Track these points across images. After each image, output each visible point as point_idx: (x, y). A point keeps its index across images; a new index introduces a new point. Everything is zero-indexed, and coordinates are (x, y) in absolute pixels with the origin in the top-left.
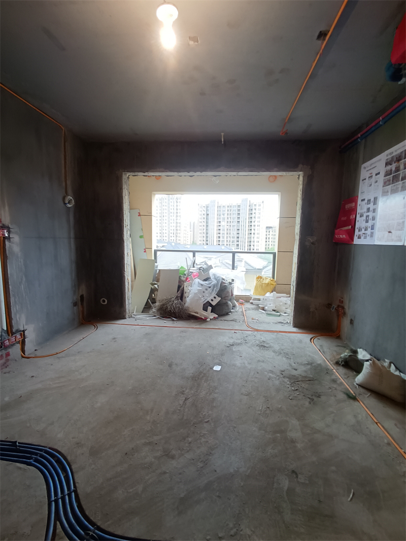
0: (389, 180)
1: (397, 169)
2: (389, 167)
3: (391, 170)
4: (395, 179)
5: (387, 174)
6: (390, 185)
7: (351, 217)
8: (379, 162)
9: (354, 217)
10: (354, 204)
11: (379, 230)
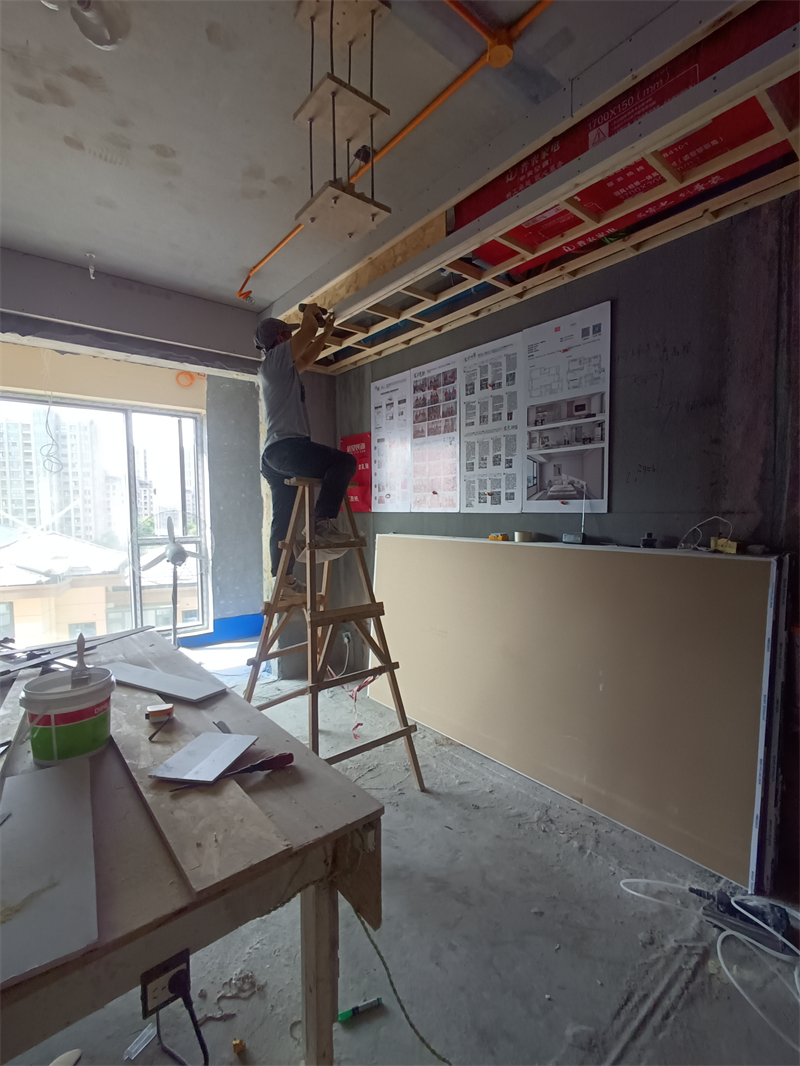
0: (424, 414)
1: (435, 399)
2: (420, 394)
3: (424, 399)
4: (433, 413)
5: (418, 404)
6: (425, 421)
7: (361, 467)
8: (403, 383)
9: (367, 467)
10: (363, 446)
11: (416, 489)
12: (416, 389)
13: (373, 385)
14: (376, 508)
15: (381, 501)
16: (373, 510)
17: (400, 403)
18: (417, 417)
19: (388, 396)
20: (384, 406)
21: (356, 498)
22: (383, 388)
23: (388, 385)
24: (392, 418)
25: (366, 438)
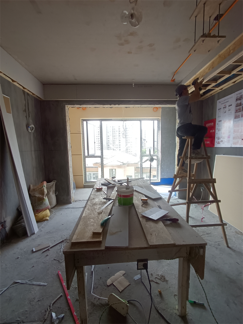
2: (239, 102)
3: (241, 103)
5: (238, 105)
6: (240, 111)
7: (211, 131)
8: (232, 99)
9: (214, 131)
10: (212, 124)
11: (234, 138)
12: (237, 100)
13: (218, 101)
14: (216, 145)
15: (219, 143)
16: (215, 147)
17: (229, 106)
18: (237, 111)
19: (224, 104)
20: (222, 108)
21: (209, 142)
22: (222, 102)
23: (224, 100)
24: (225, 112)
25: (214, 121)
